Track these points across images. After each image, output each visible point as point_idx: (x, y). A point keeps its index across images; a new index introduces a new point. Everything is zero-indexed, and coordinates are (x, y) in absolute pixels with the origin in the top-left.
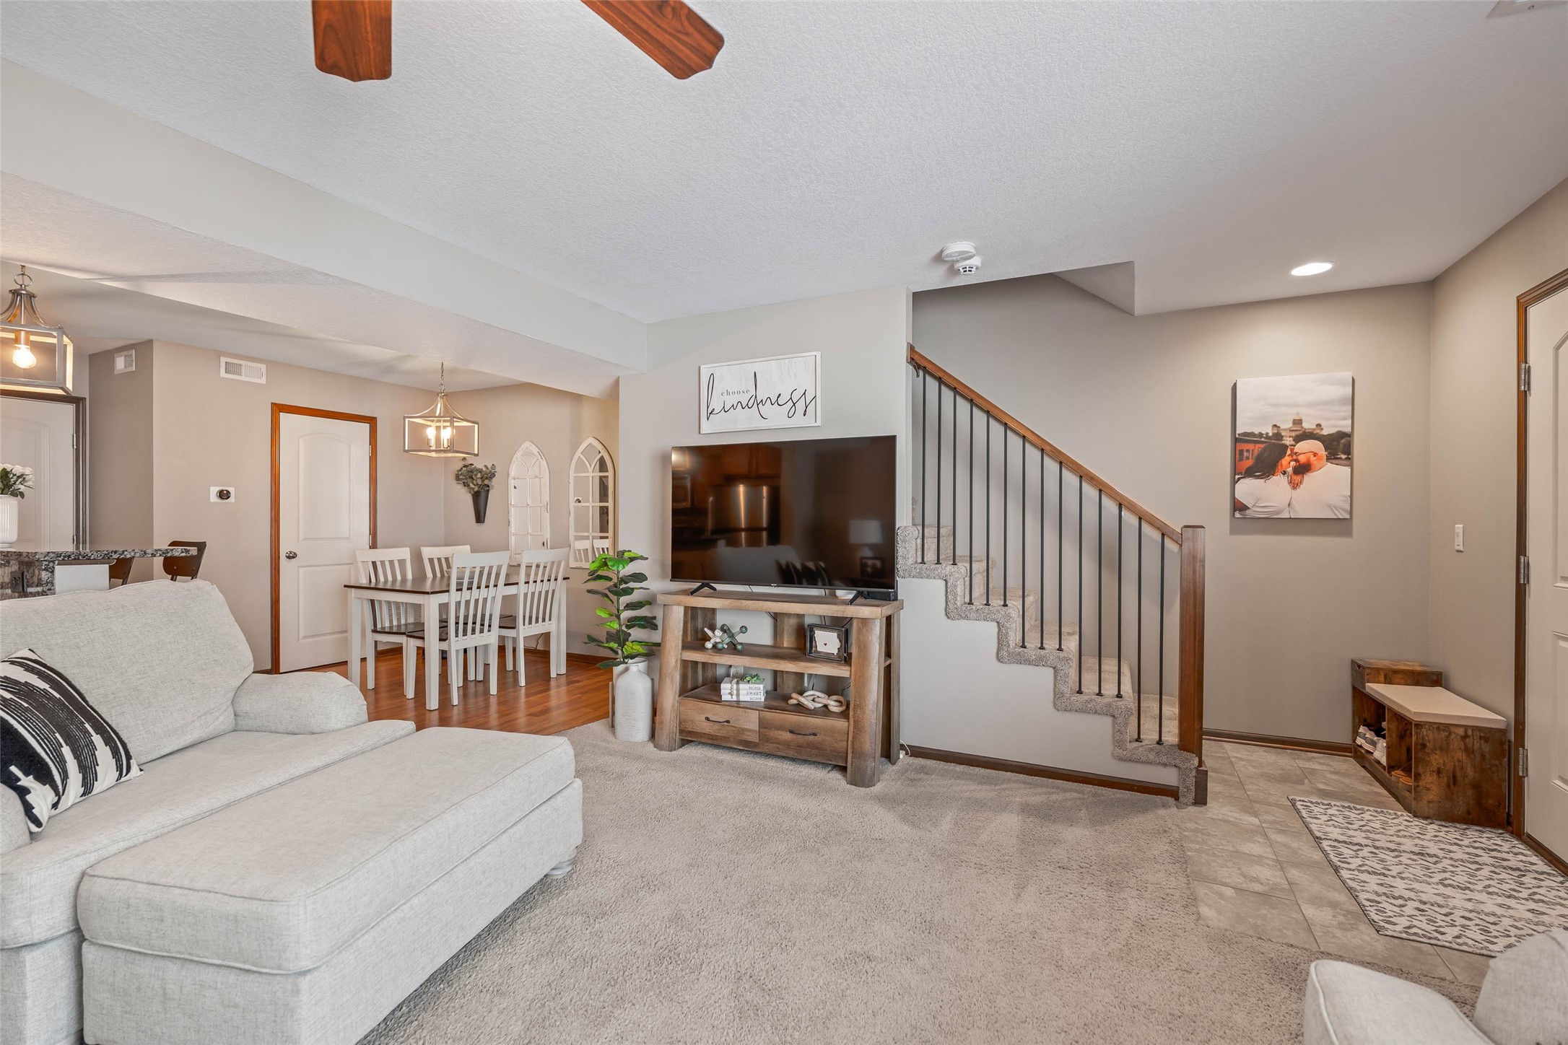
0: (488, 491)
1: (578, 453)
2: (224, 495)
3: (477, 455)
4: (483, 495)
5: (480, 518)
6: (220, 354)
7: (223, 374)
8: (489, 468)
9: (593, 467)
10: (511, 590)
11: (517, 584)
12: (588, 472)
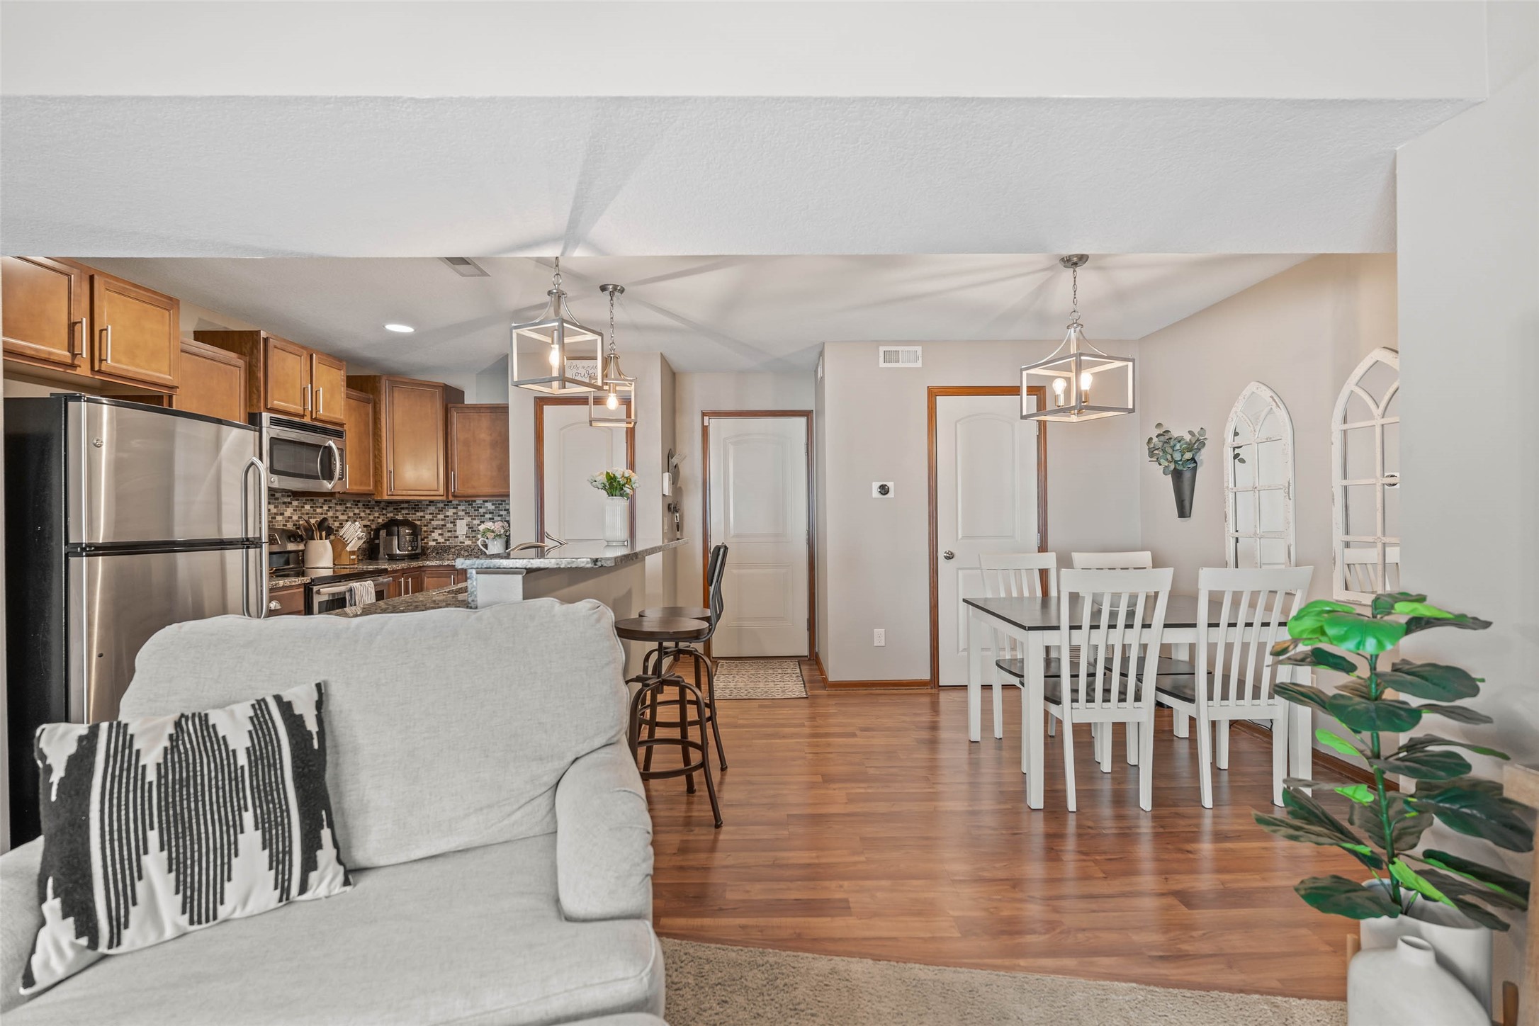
0: (1195, 469)
1: (1350, 385)
2: (884, 490)
3: (1133, 411)
4: (1187, 475)
5: (1184, 510)
6: (879, 343)
7: (882, 364)
8: (1197, 434)
9: (1382, 405)
10: (1179, 637)
11: (1194, 625)
12: (1372, 417)
